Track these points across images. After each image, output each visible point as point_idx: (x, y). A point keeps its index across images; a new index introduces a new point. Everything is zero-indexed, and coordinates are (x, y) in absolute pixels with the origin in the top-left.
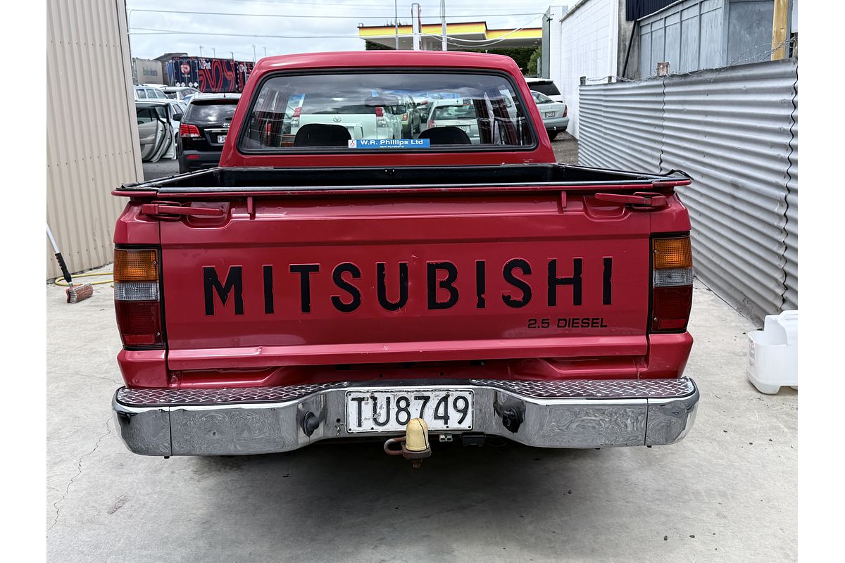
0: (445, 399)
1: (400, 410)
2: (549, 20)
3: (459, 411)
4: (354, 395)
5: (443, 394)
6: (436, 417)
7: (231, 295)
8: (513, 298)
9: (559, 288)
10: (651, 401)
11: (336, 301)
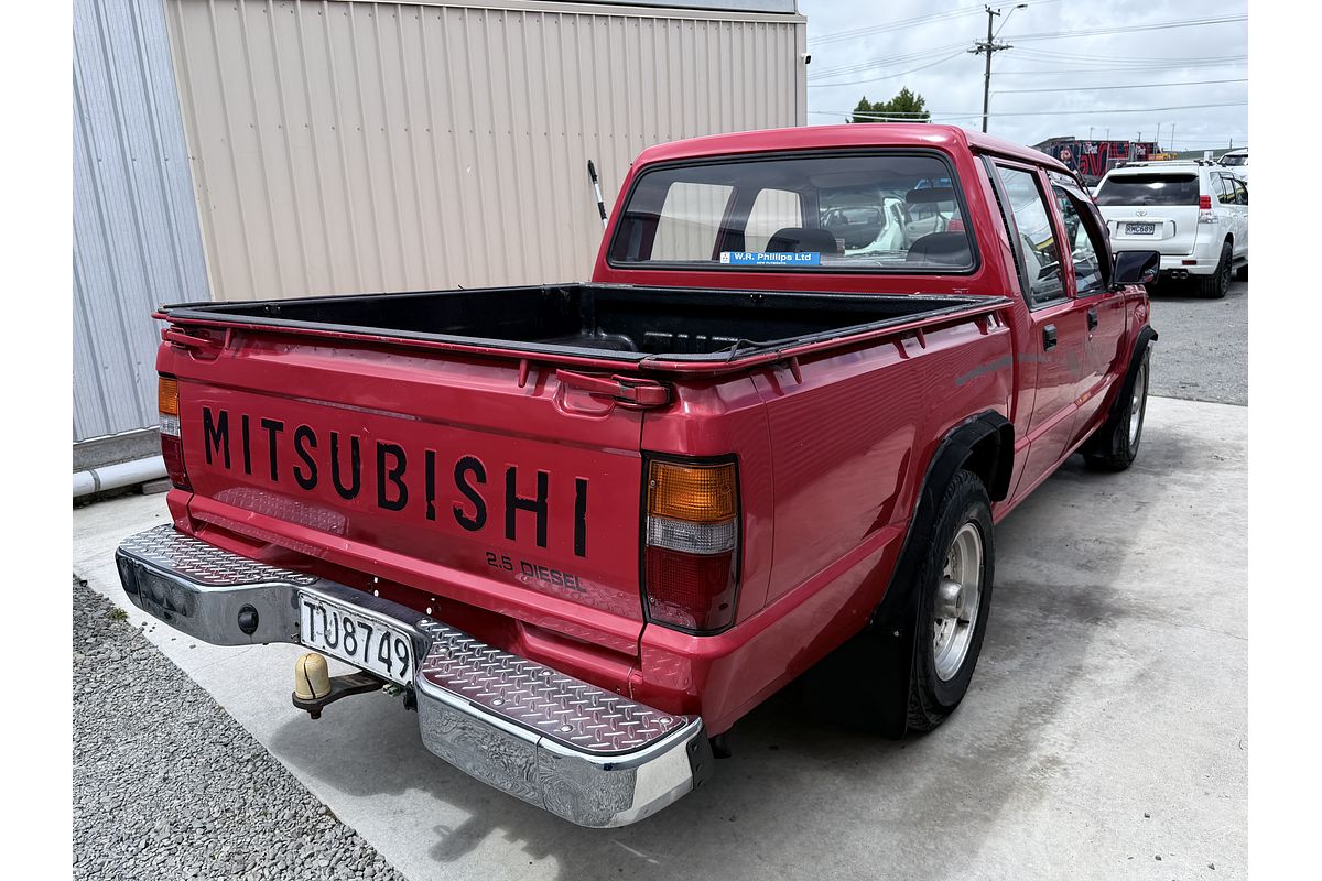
0: (387, 638)
1: (347, 634)
3: (401, 659)
4: (307, 599)
5: (384, 629)
6: (380, 659)
7: (222, 443)
8: (466, 515)
9: (519, 512)
10: (545, 742)
11: (298, 471)
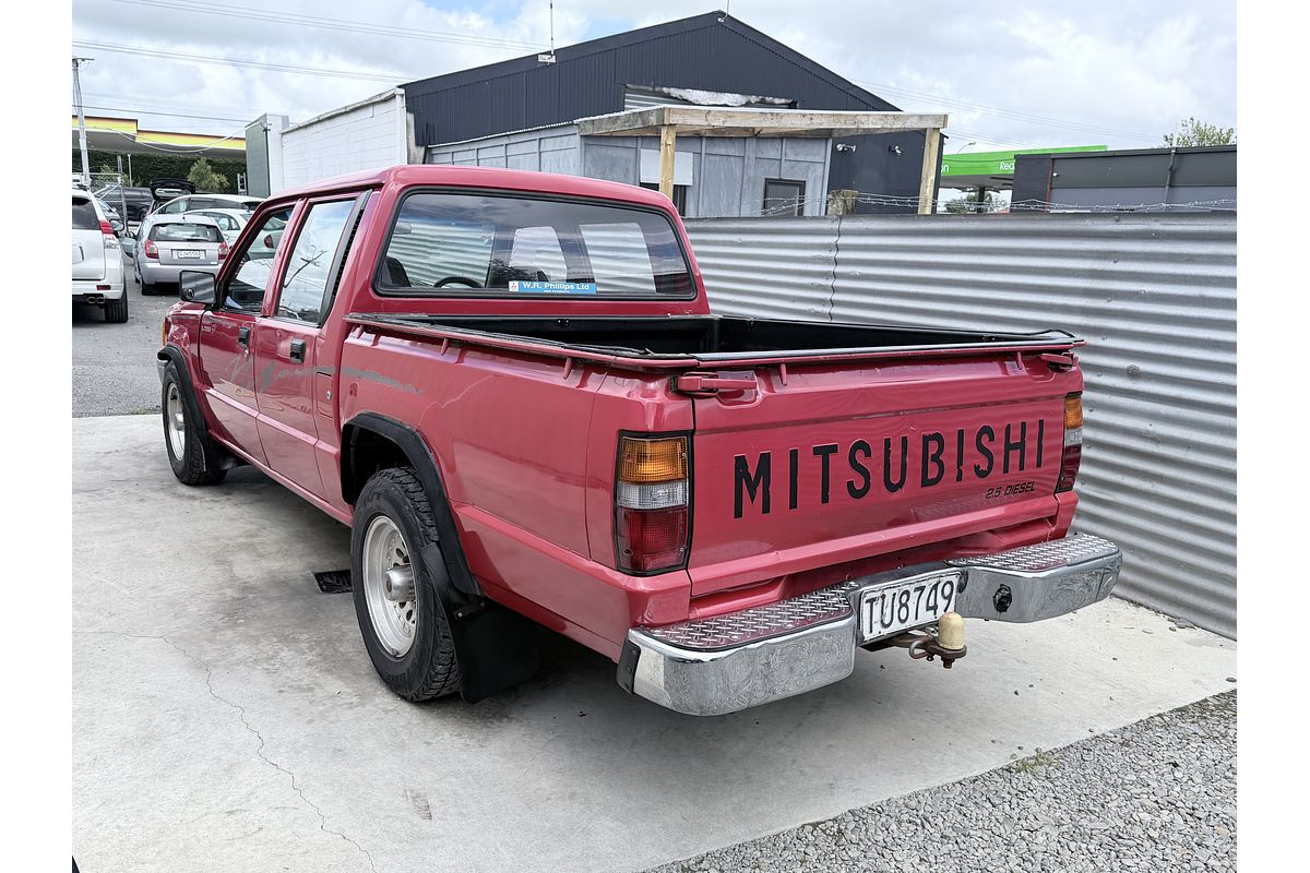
0: (935, 587)
1: (902, 605)
2: (266, 130)
3: (945, 598)
4: (869, 596)
5: (934, 582)
6: (928, 609)
7: (760, 489)
8: (981, 468)
9: (1011, 454)
11: (850, 484)
